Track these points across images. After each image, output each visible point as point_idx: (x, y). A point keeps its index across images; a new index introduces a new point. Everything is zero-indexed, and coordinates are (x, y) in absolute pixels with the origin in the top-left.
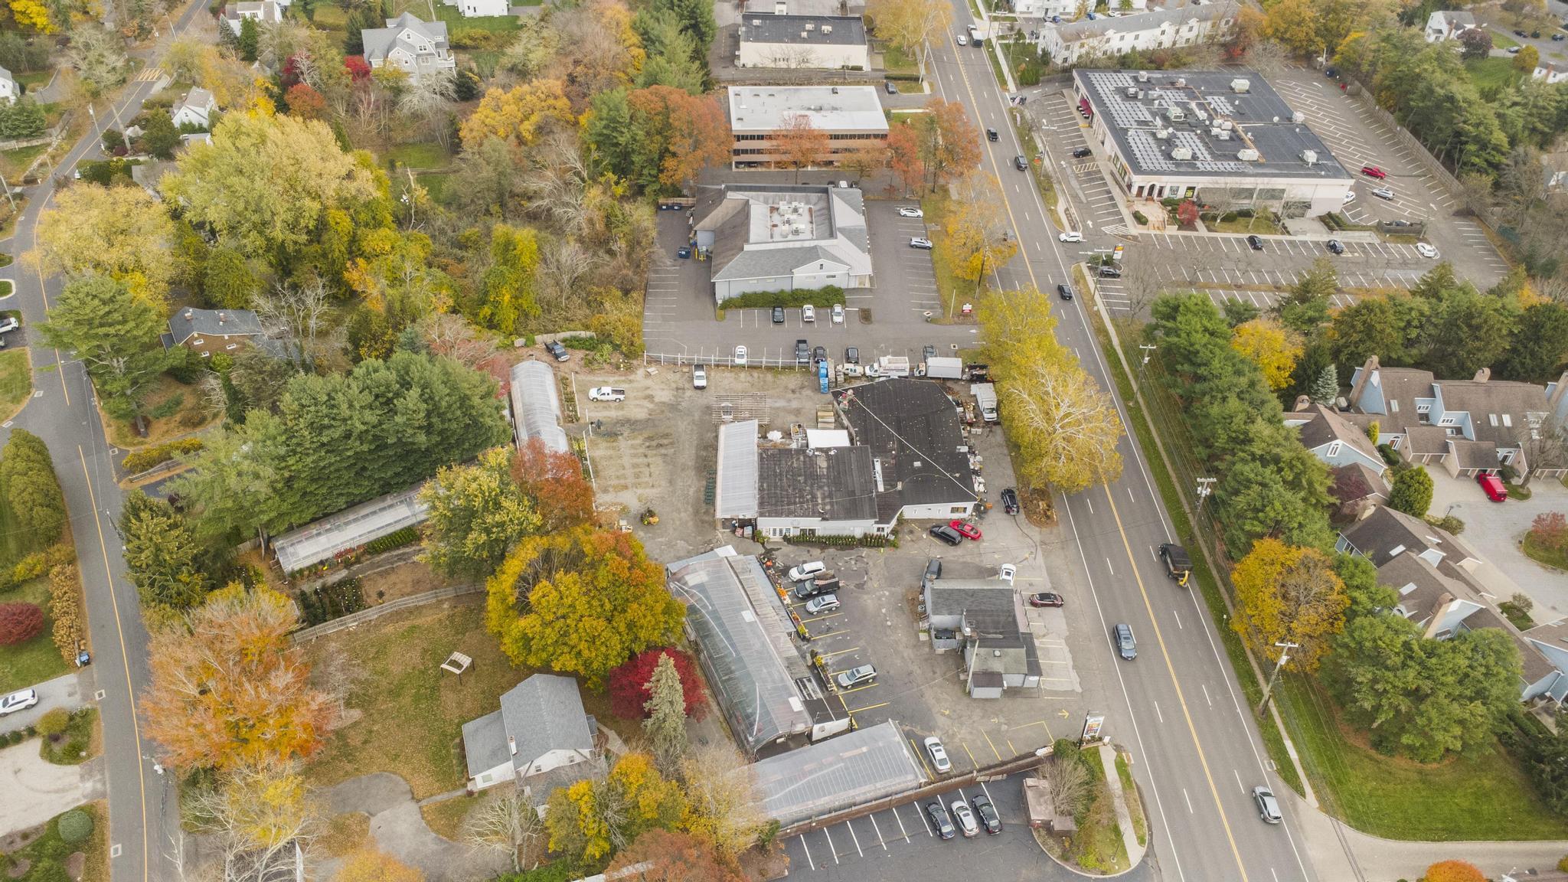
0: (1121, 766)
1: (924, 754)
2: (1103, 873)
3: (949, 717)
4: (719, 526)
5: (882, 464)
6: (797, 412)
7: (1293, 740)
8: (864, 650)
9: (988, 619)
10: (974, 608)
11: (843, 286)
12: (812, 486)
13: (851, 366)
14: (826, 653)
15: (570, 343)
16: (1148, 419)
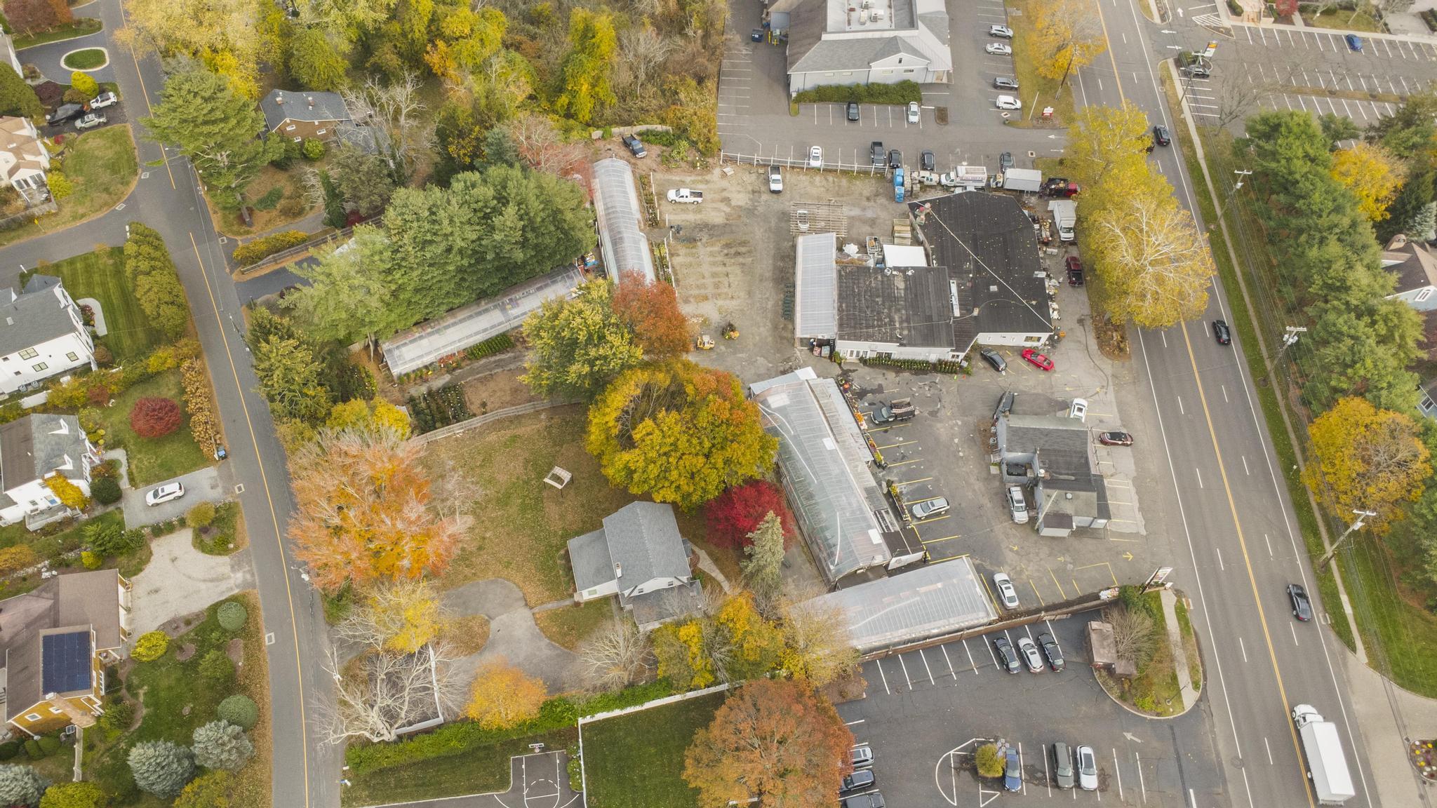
0: (1181, 612)
1: (993, 589)
2: (1158, 715)
3: (1017, 553)
4: (797, 344)
5: (958, 286)
6: (872, 222)
7: (1349, 594)
8: (937, 480)
9: (1061, 460)
10: (1047, 447)
11: (920, 81)
12: (890, 309)
13: (926, 174)
14: (900, 481)
15: (646, 136)
16: (1229, 244)
